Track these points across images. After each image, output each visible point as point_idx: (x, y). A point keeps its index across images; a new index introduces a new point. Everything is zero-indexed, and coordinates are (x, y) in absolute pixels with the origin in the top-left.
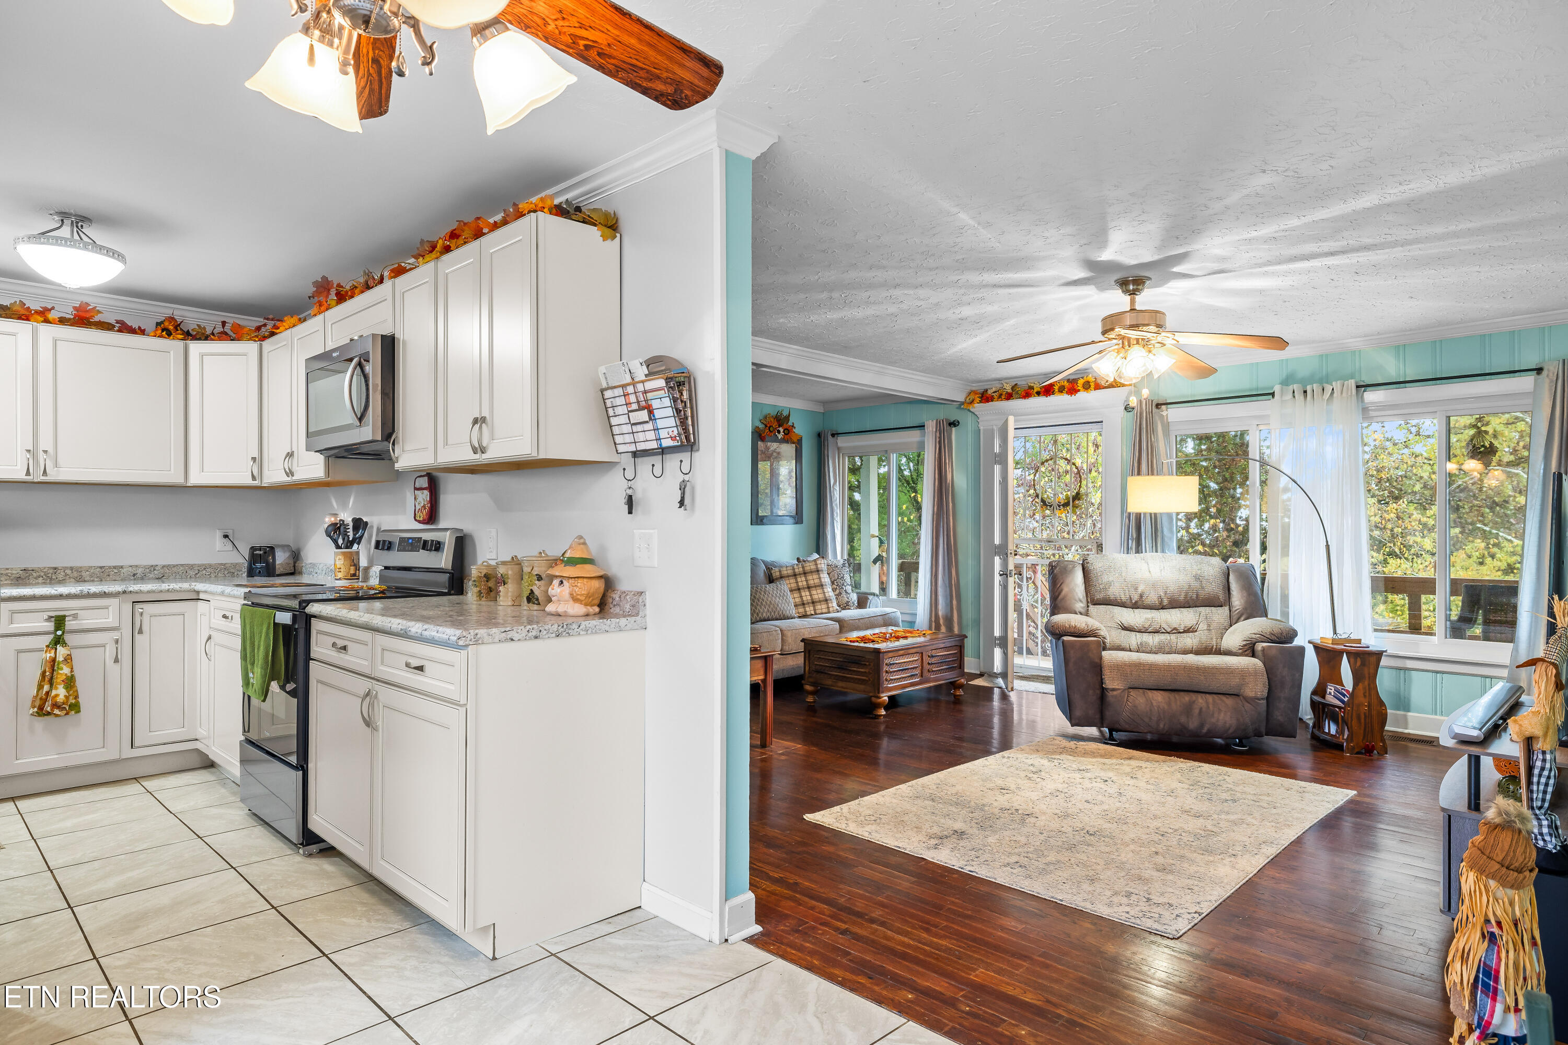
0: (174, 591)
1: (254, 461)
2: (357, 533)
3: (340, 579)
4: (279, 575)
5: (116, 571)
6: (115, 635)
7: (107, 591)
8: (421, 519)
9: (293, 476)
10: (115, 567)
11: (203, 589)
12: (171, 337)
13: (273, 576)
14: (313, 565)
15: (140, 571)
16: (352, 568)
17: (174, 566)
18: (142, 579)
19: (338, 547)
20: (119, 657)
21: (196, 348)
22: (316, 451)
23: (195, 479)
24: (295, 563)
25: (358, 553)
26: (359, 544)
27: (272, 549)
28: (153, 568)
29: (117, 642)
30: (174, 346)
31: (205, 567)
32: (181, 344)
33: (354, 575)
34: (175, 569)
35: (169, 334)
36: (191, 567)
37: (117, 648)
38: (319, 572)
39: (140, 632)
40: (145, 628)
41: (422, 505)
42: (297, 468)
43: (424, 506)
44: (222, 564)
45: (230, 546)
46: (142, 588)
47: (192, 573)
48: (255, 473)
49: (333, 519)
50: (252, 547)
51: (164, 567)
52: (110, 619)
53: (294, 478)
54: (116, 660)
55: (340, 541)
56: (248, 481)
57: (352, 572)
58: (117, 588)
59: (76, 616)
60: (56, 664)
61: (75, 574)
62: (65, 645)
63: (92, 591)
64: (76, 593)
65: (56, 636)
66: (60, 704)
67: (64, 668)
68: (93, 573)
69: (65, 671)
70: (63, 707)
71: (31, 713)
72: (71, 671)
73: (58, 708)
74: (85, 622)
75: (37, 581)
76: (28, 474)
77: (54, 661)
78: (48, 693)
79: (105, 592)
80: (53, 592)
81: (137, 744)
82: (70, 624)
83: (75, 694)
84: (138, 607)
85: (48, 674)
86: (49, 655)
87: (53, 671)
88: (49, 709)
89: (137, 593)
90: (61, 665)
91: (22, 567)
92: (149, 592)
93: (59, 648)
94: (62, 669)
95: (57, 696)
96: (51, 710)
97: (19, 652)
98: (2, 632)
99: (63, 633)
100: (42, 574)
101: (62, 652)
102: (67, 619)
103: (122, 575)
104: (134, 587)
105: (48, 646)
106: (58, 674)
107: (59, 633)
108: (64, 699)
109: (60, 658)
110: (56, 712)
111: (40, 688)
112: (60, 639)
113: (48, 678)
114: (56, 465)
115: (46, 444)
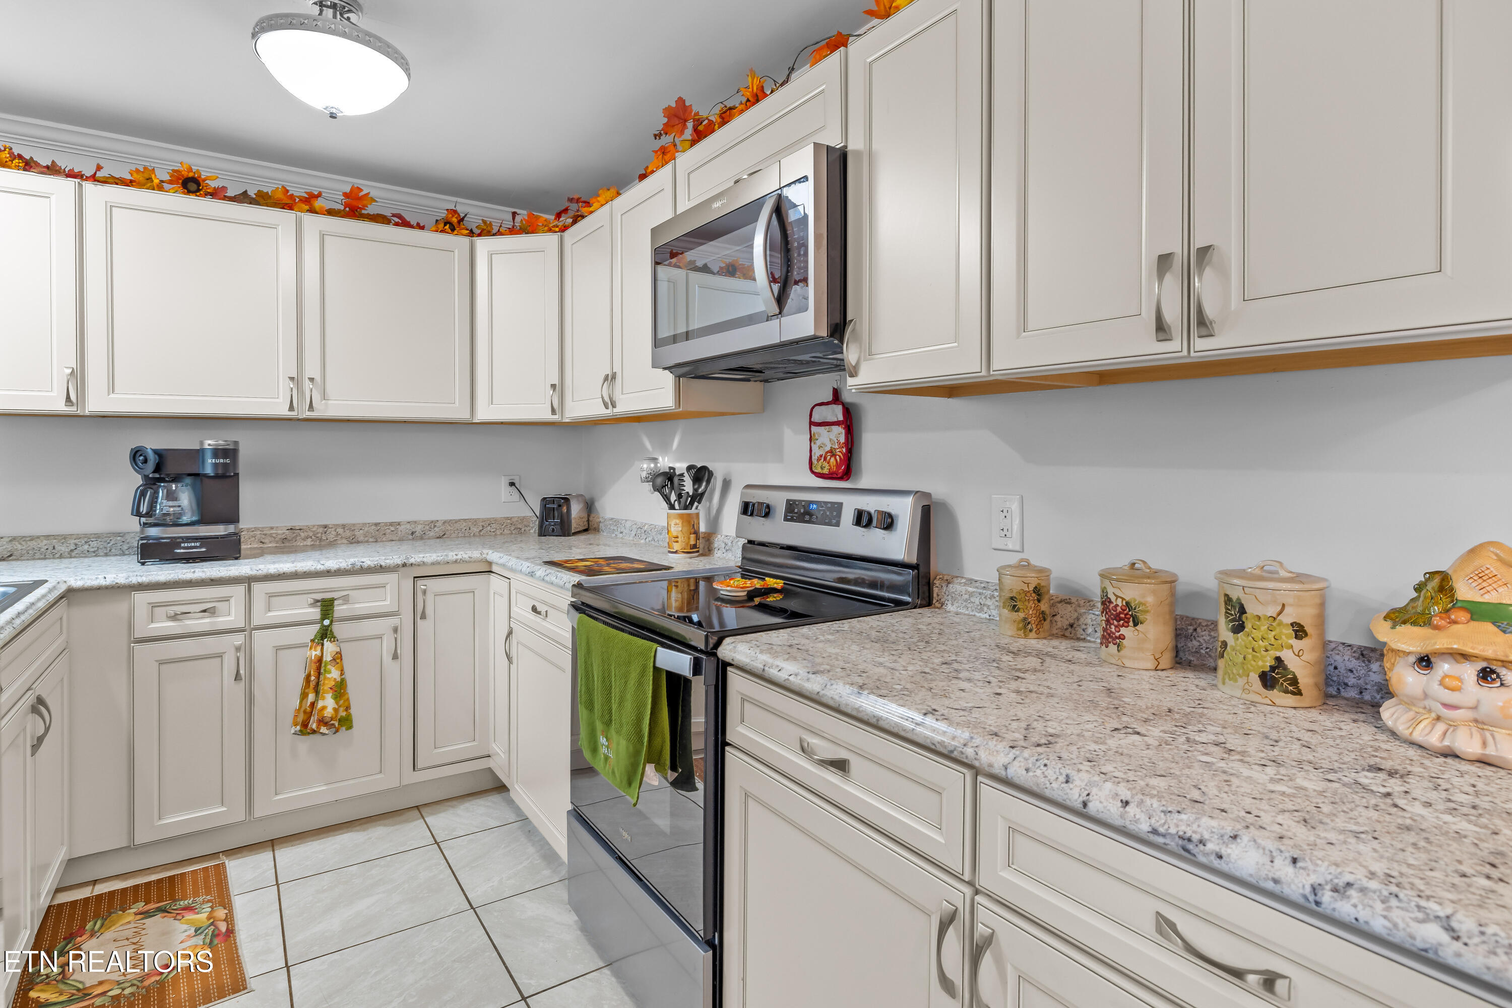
0: (462, 561)
1: (553, 389)
2: (700, 487)
3: (676, 552)
4: (575, 534)
5: (392, 529)
6: (393, 621)
7: (383, 564)
8: (826, 471)
9: (614, 406)
10: (391, 524)
11: (501, 561)
12: (456, 232)
13: (569, 535)
14: (616, 522)
15: (419, 529)
16: (693, 536)
17: (457, 521)
18: (421, 538)
19: (672, 507)
20: (399, 652)
21: (483, 245)
22: (664, 368)
23: (482, 413)
24: (589, 516)
25: (698, 515)
26: (699, 502)
27: (567, 500)
28: (433, 524)
29: (395, 630)
30: (458, 242)
31: (490, 522)
32: (466, 240)
33: (695, 546)
34: (457, 525)
35: (453, 229)
36: (475, 522)
37: (396, 639)
38: (625, 531)
39: (423, 616)
40: (429, 611)
41: (828, 449)
42: (621, 396)
43: (832, 452)
44: (507, 518)
45: (516, 495)
46: (425, 560)
47: (475, 530)
48: (556, 405)
49: (652, 465)
50: (544, 499)
51: (445, 522)
52: (386, 602)
53: (615, 410)
54: (395, 657)
55: (673, 497)
56: (546, 415)
57: (692, 542)
58: (395, 559)
59: (346, 599)
60: (323, 665)
61: (348, 533)
62: (333, 638)
63: (365, 565)
64: (347, 568)
65: (323, 626)
66: (328, 720)
67: (333, 669)
68: (367, 532)
69: (333, 674)
70: (332, 722)
71: (293, 731)
72: (342, 674)
73: (326, 724)
74: (357, 606)
75: (305, 543)
76: (291, 408)
77: (320, 660)
78: (313, 705)
79: (381, 566)
80: (319, 568)
81: (420, 765)
82: (340, 610)
83: (346, 704)
84: (421, 583)
85: (313, 678)
86: (314, 653)
87: (319, 674)
88: (314, 726)
89: (419, 565)
90: (329, 667)
91: (290, 524)
92: (433, 564)
93: (327, 643)
94: (330, 672)
95: (324, 708)
96: (317, 728)
97: (278, 649)
98: (256, 622)
99: (332, 622)
100: (311, 534)
101: (330, 648)
102: (336, 603)
103: (400, 533)
104: (416, 558)
105: (312, 641)
106: (325, 678)
107: (327, 622)
108: (333, 712)
109: (328, 657)
110: (323, 730)
111: (304, 696)
112: (327, 630)
113: (312, 684)
114: (324, 397)
115: (312, 370)
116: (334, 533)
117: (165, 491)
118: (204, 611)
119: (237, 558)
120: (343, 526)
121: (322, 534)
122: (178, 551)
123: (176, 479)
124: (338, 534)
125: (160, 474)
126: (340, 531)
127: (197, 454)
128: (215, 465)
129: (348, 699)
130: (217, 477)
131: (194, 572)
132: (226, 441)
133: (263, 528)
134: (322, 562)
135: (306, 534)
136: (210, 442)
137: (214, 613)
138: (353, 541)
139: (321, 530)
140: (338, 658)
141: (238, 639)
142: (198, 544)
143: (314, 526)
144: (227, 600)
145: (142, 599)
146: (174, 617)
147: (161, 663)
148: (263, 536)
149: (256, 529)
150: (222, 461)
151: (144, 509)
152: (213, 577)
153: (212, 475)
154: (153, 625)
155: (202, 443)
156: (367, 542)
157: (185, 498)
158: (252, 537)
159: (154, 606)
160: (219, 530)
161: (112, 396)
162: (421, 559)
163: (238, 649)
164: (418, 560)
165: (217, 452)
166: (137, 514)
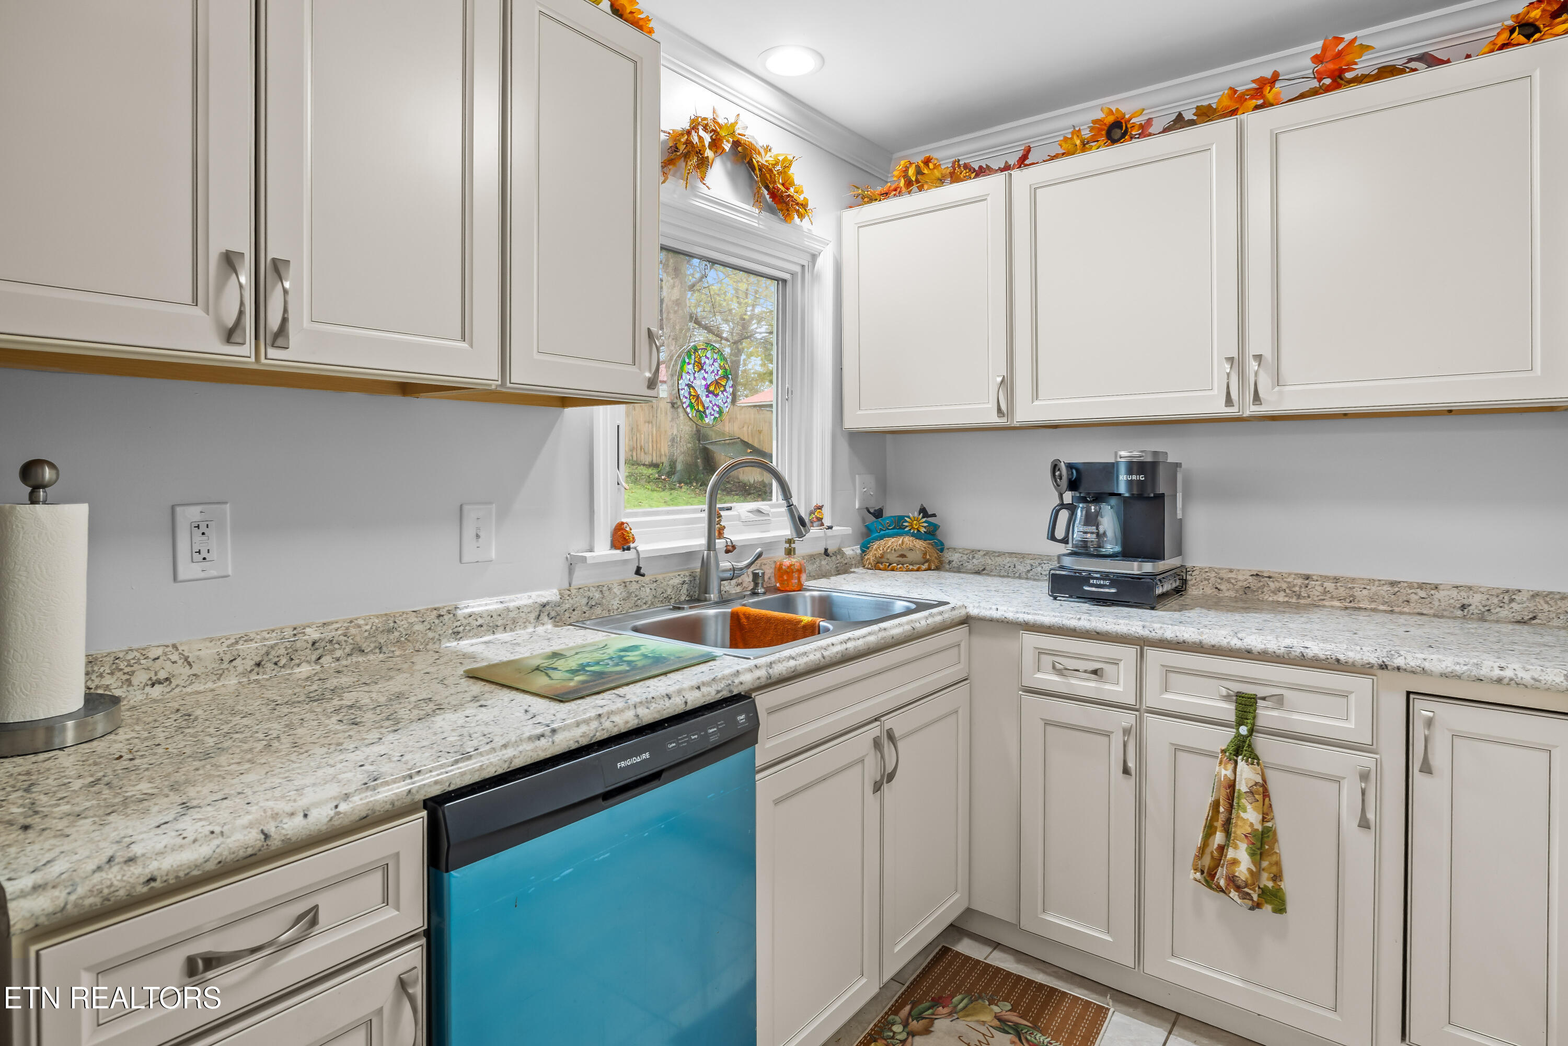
0: (1516, 684)
6: (1366, 761)
7: (1341, 657)
10: (1421, 586)
15: (1476, 600)
18: (1474, 619)
20: (1371, 816)
29: (1364, 776)
34: (1563, 604)
37: (1363, 793)
39: (1427, 768)
40: (1440, 759)
46: (1427, 665)
51: (1537, 595)
52: (1350, 722)
54: (1364, 824)
58: (1365, 652)
59: (1279, 701)
60: (1236, 794)
61: (1342, 592)
62: (1253, 758)
63: (1309, 653)
64: (1278, 652)
65: (1238, 735)
66: (1240, 882)
67: (1249, 807)
68: (1376, 594)
69: (1250, 816)
70: (1246, 890)
71: (1192, 877)
72: (1264, 820)
73: (1238, 888)
74: (1296, 717)
75: (1275, 598)
76: (1229, 401)
77: (1232, 785)
78: (1222, 849)
79: (1338, 660)
80: (1235, 643)
81: (1414, 1037)
82: (1266, 715)
83: (1274, 869)
84: (1422, 708)
85: (1222, 809)
86: (1223, 772)
87: (1231, 806)
88: (1222, 883)
89: (1413, 672)
90: (1243, 801)
91: (1256, 569)
92: (1444, 675)
93: (1241, 764)
94: (1245, 811)
95: (1235, 862)
96: (1226, 888)
97: (1179, 748)
98: (1151, 700)
99: (1251, 731)
100: (1284, 586)
101: (1247, 773)
102: (1260, 703)
104: (1410, 658)
105: (1223, 751)
106: (1238, 817)
107: (1243, 730)
108: (1248, 875)
109: (1242, 787)
110: (1234, 894)
111: (1209, 831)
112: (1244, 742)
113: (1222, 817)
114: (1278, 381)
115: (1259, 342)
116: (1320, 589)
117: (1084, 512)
118: (1095, 672)
119: (1153, 608)
120: (1336, 580)
121: (1301, 587)
122: (1086, 588)
123: (1099, 498)
124: (1325, 592)
125: (1080, 493)
126: (1330, 586)
127: (1109, 470)
128: (1130, 483)
129: (1278, 864)
130: (1133, 497)
131: (1080, 619)
132: (1142, 452)
133: (1220, 569)
134: (1240, 635)
135: (1277, 585)
136: (1123, 453)
137: (1101, 676)
138: (1351, 606)
139: (1299, 581)
140: (1262, 792)
141: (1128, 719)
142: (1107, 583)
143: (1290, 574)
144: (1115, 662)
145: (1031, 640)
146: (1061, 672)
147: (1048, 723)
148: (1219, 581)
149: (1211, 569)
150: (1134, 477)
151: (1060, 533)
152: (1098, 630)
153: (1127, 495)
154: (1039, 675)
155: (1116, 454)
156: (1374, 610)
157: (1109, 521)
158: (1205, 579)
159: (1041, 652)
160: (1134, 568)
161: (1036, 404)
162: (1419, 662)
163: (1127, 732)
164: (1413, 664)
165: (1136, 467)
166: (1052, 537)
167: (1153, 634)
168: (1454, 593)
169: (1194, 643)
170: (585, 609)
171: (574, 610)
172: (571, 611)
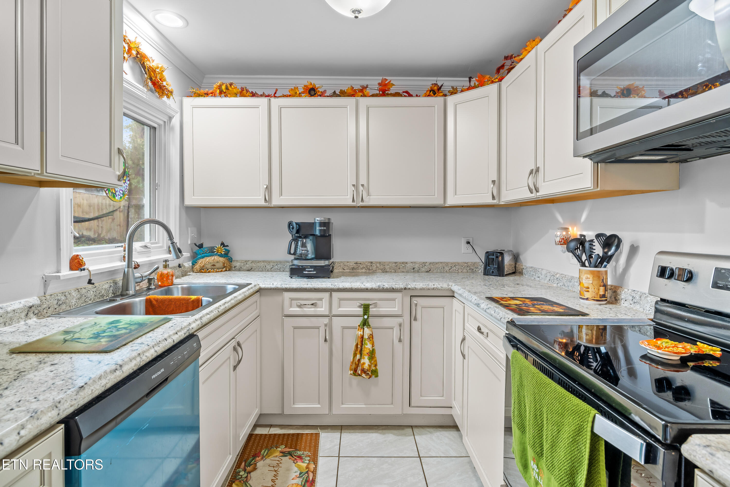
0: (437, 289)
1: (494, 184)
2: (609, 250)
3: (586, 299)
4: (507, 275)
5: (403, 265)
6: (399, 320)
9: (537, 192)
10: (403, 263)
11: (460, 292)
12: (436, 95)
13: (503, 276)
15: (416, 266)
16: (602, 288)
17: (437, 263)
18: (418, 272)
19: (583, 265)
20: (402, 338)
21: (452, 100)
22: (585, 157)
23: (451, 201)
25: (606, 272)
26: (608, 263)
27: (502, 254)
28: (424, 264)
29: (400, 325)
30: (438, 101)
31: (455, 264)
32: (442, 99)
33: (603, 296)
34: (437, 266)
35: (434, 94)
36: (447, 264)
37: (400, 330)
38: (541, 277)
39: (415, 319)
40: (419, 316)
42: (543, 184)
44: (465, 263)
45: (471, 249)
46: (416, 286)
47: (447, 269)
48: (495, 194)
49: (564, 233)
50: (487, 252)
51: (430, 263)
52: (395, 309)
53: (538, 194)
54: (400, 341)
55: (584, 258)
56: (489, 201)
57: (601, 293)
58: (400, 285)
59: (376, 305)
60: (364, 340)
61: (382, 267)
62: (369, 326)
63: (385, 287)
64: (376, 288)
65: (364, 318)
66: (366, 370)
67: (368, 343)
68: (391, 267)
69: (368, 346)
70: (368, 372)
71: (349, 373)
72: (373, 346)
73: (365, 373)
74: (381, 309)
75: (362, 271)
76: (353, 201)
77: (362, 337)
78: (359, 360)
79: (393, 288)
80: (363, 286)
81: (412, 404)
82: (372, 310)
83: (375, 363)
84: (415, 300)
85: (359, 346)
86: (360, 333)
87: (362, 344)
88: (359, 372)
89: (413, 289)
90: (366, 341)
91: (356, 261)
92: (421, 289)
93: (366, 329)
94: (367, 345)
95: (364, 364)
96: (361, 374)
97: (344, 328)
98: (334, 313)
99: (368, 317)
100: (365, 266)
101: (367, 331)
102: (371, 306)
103: (407, 268)
104: (411, 285)
105: (359, 326)
106: (365, 347)
107: (366, 317)
108: (368, 367)
109: (366, 337)
110: (364, 375)
111: (355, 355)
112: (366, 321)
113: (359, 349)
114: (368, 194)
115: (363, 180)
116: (375, 266)
117: (301, 242)
118: (312, 304)
119: (329, 278)
120: (380, 263)
121: (370, 266)
122: (305, 272)
123: (306, 237)
124: (377, 267)
125: (299, 235)
126: (378, 265)
127: (312, 225)
128: (320, 230)
129: (376, 361)
130: (321, 236)
131: (308, 284)
132: (324, 218)
133: (344, 262)
134: (364, 284)
135: (363, 266)
136: (318, 219)
137: (316, 306)
138: (384, 271)
139: (369, 264)
140: (371, 337)
141: (326, 320)
142: (313, 270)
143: (366, 262)
144: (321, 299)
145: (287, 295)
146: (300, 306)
147: (295, 328)
148: (344, 266)
149: (341, 262)
150: (322, 228)
151: (292, 251)
152: (315, 288)
153: (319, 235)
154: (291, 309)
155: (315, 219)
156: (391, 272)
157: (310, 246)
158: (340, 266)
159: (292, 299)
160: (322, 263)
161: (281, 197)
162: (414, 286)
163: (326, 325)
164: (413, 287)
165: (322, 224)
166: (290, 253)
167: (335, 287)
168: (411, 264)
169: (349, 288)
170: (56, 306)
171: (49, 308)
172: (47, 309)
